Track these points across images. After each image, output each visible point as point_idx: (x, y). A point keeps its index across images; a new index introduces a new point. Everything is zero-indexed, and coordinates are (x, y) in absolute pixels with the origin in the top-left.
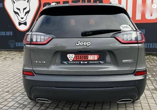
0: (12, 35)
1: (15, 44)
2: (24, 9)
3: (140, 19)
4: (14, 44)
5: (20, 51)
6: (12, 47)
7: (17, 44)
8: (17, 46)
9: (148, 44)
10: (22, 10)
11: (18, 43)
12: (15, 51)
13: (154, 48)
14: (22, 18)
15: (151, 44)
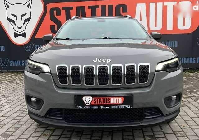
0: (4, 50)
1: (9, 63)
2: (23, 16)
3: (172, 29)
4: (7, 63)
5: (16, 72)
6: (4, 67)
7: (12, 63)
8: (11, 65)
9: (181, 59)
10: (19, 17)
11: (13, 61)
12: (8, 72)
13: (188, 63)
14: (20, 28)
15: (185, 58)
